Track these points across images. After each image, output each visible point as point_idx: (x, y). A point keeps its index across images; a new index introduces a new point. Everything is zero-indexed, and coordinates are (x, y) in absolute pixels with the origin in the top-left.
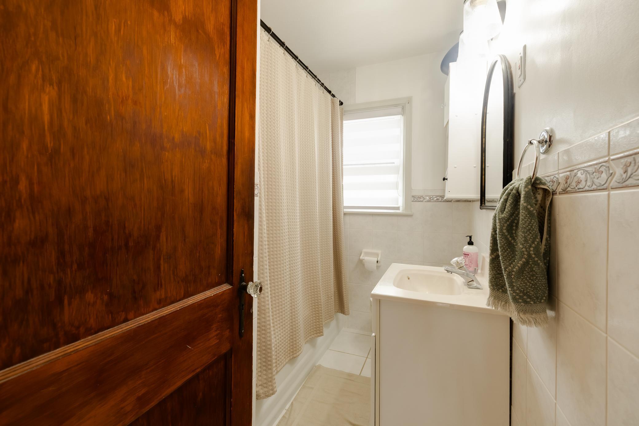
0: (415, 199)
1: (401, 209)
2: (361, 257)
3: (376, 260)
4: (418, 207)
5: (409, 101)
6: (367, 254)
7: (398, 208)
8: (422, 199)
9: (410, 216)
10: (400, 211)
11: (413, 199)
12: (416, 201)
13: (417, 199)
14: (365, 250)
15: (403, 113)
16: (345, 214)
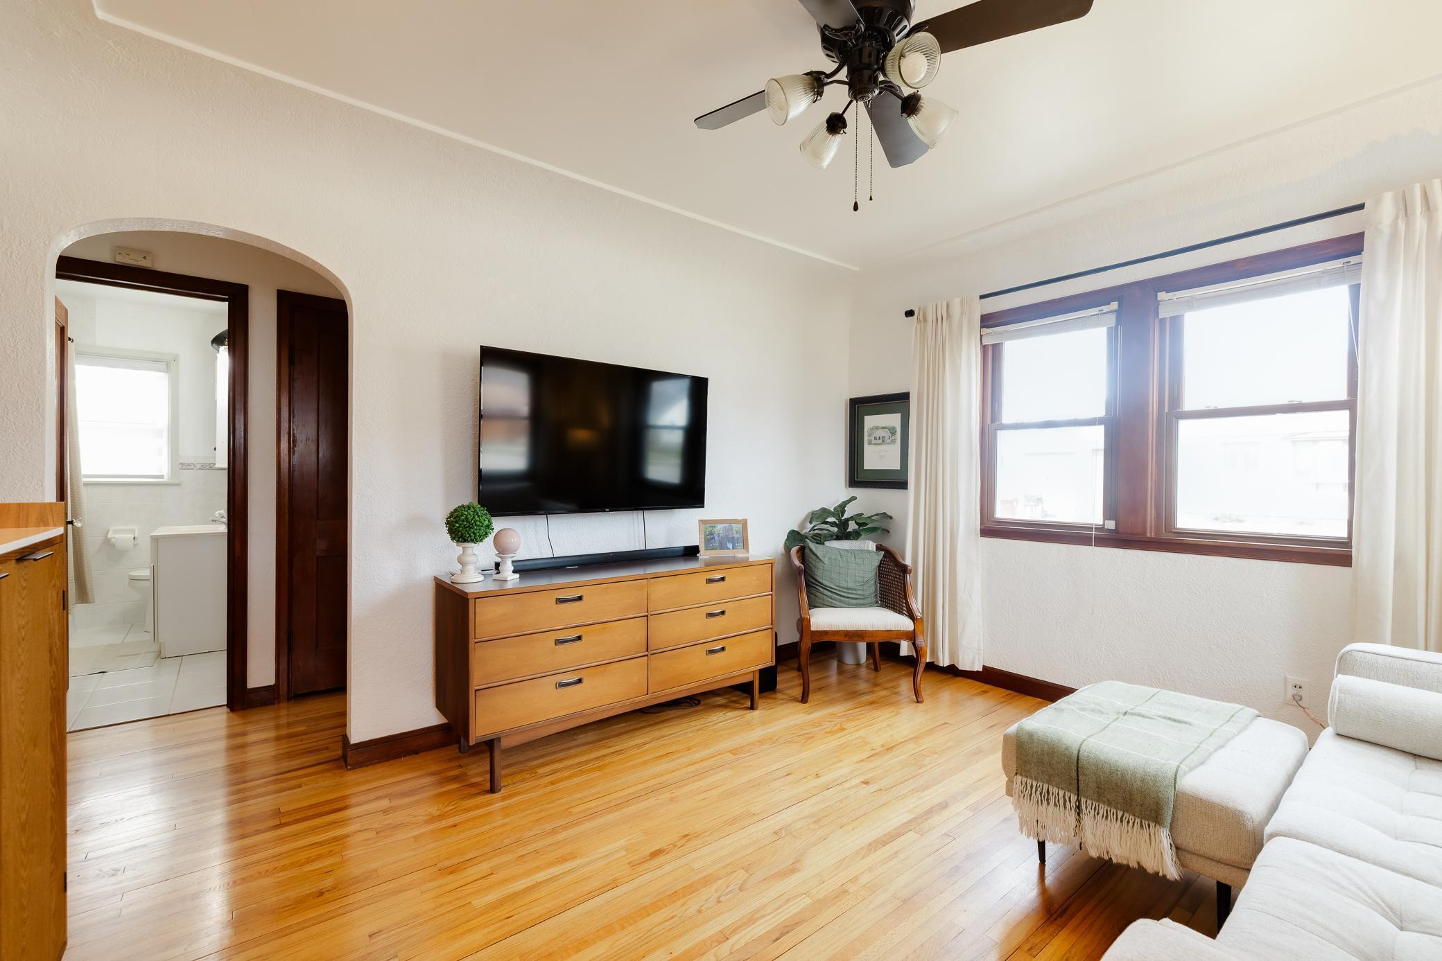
0: (184, 467)
1: (166, 477)
2: (109, 536)
3: (132, 536)
4: (187, 475)
5: (176, 358)
6: (116, 532)
7: (162, 477)
8: (192, 467)
9: (179, 485)
10: (165, 480)
11: (181, 467)
12: (185, 469)
13: (185, 466)
14: (112, 528)
15: (167, 370)
16: (86, 484)
